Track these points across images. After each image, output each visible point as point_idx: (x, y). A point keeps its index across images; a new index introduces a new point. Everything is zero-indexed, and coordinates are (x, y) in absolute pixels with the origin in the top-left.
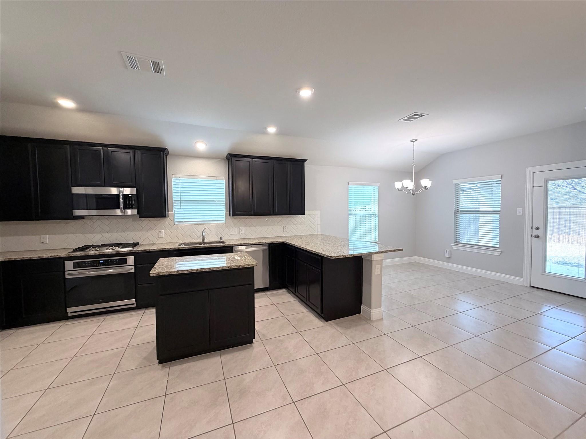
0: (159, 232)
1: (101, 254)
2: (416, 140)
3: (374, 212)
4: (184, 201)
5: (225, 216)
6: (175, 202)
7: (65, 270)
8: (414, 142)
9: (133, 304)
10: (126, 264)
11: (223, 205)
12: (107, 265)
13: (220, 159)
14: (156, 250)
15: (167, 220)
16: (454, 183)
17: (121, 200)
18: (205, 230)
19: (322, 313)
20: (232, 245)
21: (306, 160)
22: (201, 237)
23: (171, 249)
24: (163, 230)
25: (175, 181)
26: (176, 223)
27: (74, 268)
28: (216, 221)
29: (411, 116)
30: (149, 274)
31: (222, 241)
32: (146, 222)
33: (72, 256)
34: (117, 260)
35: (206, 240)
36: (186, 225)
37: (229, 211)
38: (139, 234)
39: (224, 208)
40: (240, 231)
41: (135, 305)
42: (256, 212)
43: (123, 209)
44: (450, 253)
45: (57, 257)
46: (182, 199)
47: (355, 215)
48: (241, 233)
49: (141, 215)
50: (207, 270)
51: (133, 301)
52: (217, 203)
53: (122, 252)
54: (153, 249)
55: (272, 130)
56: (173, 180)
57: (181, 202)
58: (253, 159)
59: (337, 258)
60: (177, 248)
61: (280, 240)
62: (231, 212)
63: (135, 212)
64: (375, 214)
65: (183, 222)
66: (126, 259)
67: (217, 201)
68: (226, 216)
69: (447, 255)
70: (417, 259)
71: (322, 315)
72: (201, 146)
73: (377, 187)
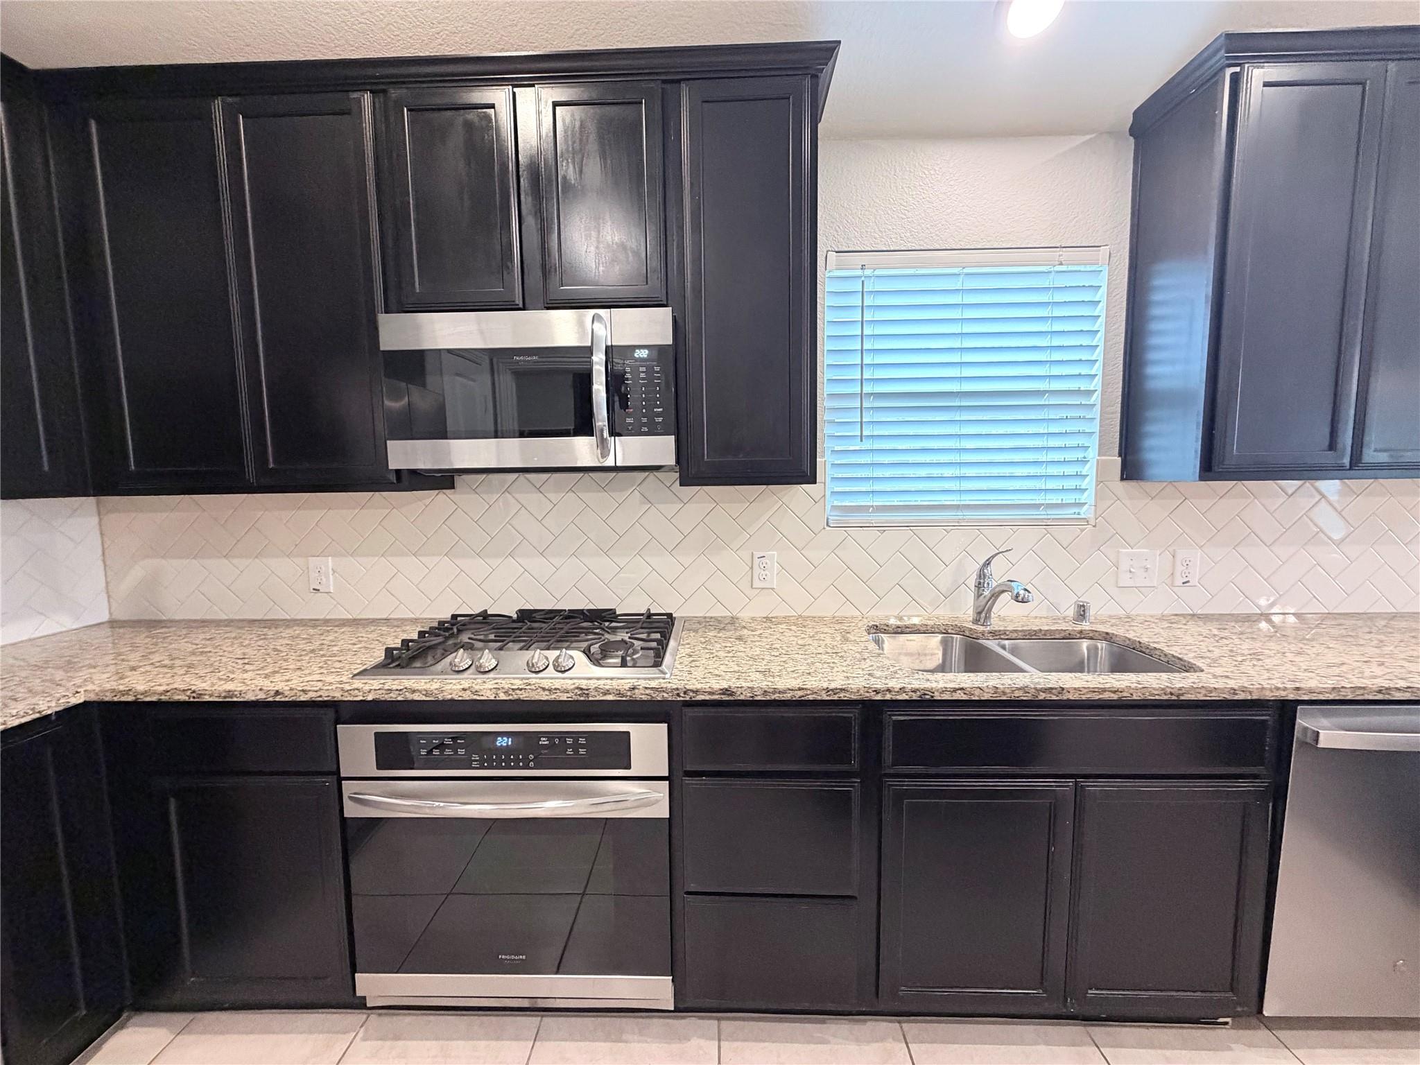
0: (756, 561)
1: (502, 697)
4: (878, 395)
5: (1091, 482)
6: (832, 404)
7: (342, 775)
9: (660, 996)
10: (628, 767)
12: (532, 764)
14: (788, 696)
17: (599, 382)
20: (1291, 697)
23: (879, 697)
24: (775, 553)
25: (835, 285)
26: (838, 518)
27: (379, 767)
31: (1086, 626)
33: (370, 698)
34: (582, 741)
38: (669, 566)
40: (1179, 568)
41: (666, 1002)
43: (605, 434)
45: (302, 699)
46: (867, 389)
48: (1179, 581)
49: (694, 467)
52: (1051, 405)
53: (609, 690)
54: (775, 691)
56: (828, 284)
57: (865, 402)
58: (1391, 65)
60: (914, 691)
63: (661, 449)
65: (867, 510)
66: (629, 738)
67: (1055, 392)
68: (1098, 482)
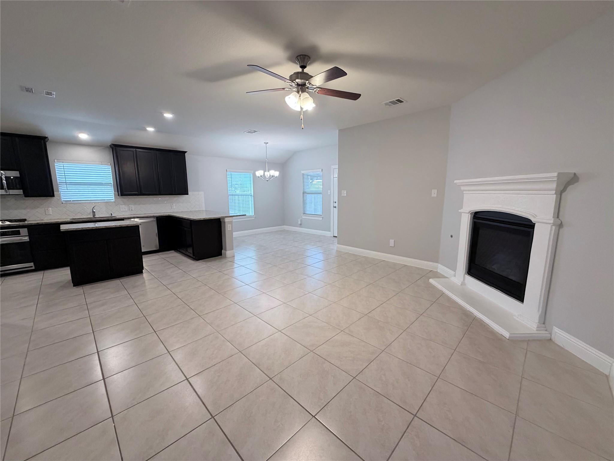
0: (46, 210)
2: (268, 143)
3: (250, 193)
4: (70, 183)
5: (113, 196)
6: (60, 184)
8: (266, 144)
9: (32, 267)
10: (20, 235)
11: (111, 186)
13: (103, 147)
14: (49, 223)
15: (53, 200)
16: (302, 173)
17: (4, 182)
18: (95, 208)
19: (194, 256)
20: (123, 218)
21: (186, 152)
22: (92, 213)
23: (64, 222)
24: (50, 209)
25: (57, 165)
26: (64, 202)
28: (105, 200)
29: (249, 131)
30: (60, 230)
31: (113, 216)
32: (31, 201)
34: (10, 232)
35: (97, 216)
36: (74, 204)
37: (117, 192)
38: (24, 212)
39: (112, 189)
40: (130, 208)
41: (33, 268)
42: (143, 192)
43: (7, 189)
44: (301, 221)
46: (67, 181)
47: (233, 195)
48: (131, 210)
49: (27, 194)
50: (104, 227)
51: (32, 264)
52: (104, 185)
53: (14, 225)
54: (46, 223)
55: (150, 129)
56: (55, 164)
57: (67, 184)
58: (137, 149)
59: (199, 220)
60: (70, 221)
61: (167, 214)
62: (120, 193)
63: (20, 192)
64: (251, 194)
65: (70, 201)
66: (19, 230)
67: (104, 183)
69: (299, 223)
70: (285, 227)
71: (194, 257)
72: (84, 136)
73: (252, 174)
